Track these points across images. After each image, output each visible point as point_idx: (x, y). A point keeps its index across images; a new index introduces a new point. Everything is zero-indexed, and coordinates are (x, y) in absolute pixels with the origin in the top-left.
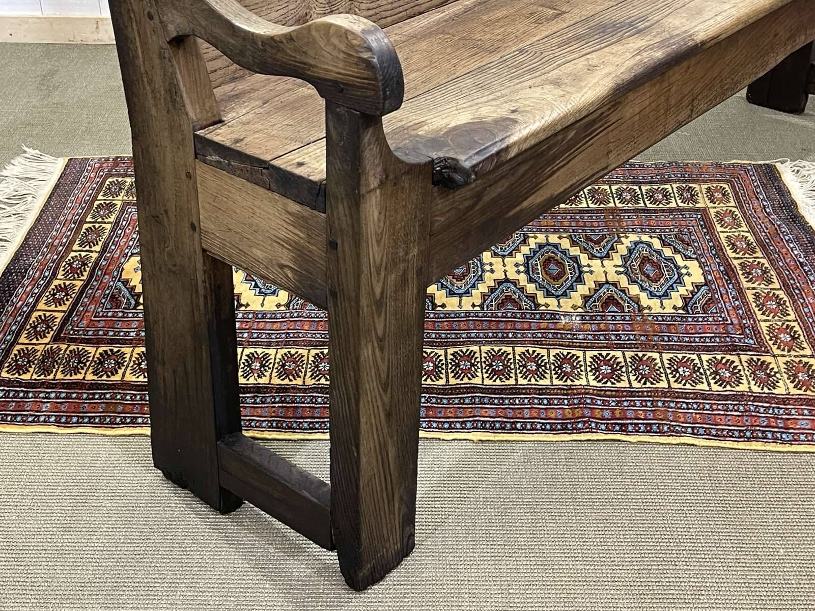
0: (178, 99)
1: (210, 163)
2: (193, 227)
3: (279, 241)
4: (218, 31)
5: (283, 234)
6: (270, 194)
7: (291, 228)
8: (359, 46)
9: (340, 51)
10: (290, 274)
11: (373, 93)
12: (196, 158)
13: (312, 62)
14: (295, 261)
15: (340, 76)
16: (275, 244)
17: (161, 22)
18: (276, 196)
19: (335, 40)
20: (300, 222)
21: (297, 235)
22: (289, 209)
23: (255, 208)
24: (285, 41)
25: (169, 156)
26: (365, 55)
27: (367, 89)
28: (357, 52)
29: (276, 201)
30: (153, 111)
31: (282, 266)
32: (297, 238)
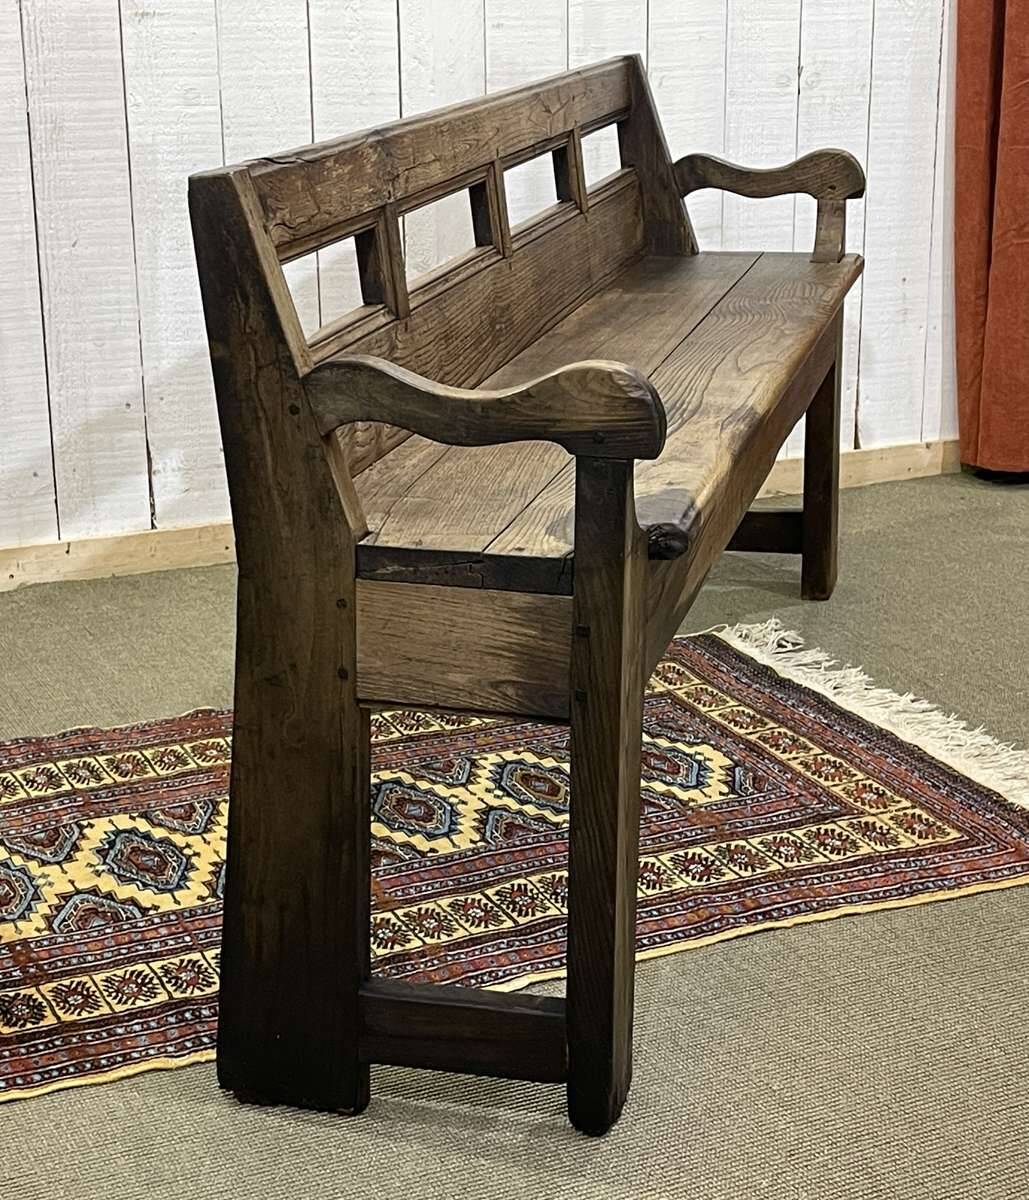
0: (332, 506)
1: (383, 577)
2: (343, 674)
3: (493, 651)
4: (412, 407)
5: (502, 640)
6: (483, 592)
7: (515, 628)
8: (627, 386)
9: (601, 395)
10: (510, 691)
11: (646, 433)
12: (357, 575)
13: (558, 416)
14: (518, 670)
15: (599, 424)
16: (487, 658)
17: (312, 413)
18: (493, 593)
19: (594, 386)
20: (529, 615)
21: (525, 635)
22: (514, 604)
23: (454, 618)
24: (518, 401)
25: (308, 585)
26: (635, 394)
27: (639, 431)
28: (625, 392)
29: (493, 599)
30: (285, 532)
31: (496, 685)
32: (524, 638)
